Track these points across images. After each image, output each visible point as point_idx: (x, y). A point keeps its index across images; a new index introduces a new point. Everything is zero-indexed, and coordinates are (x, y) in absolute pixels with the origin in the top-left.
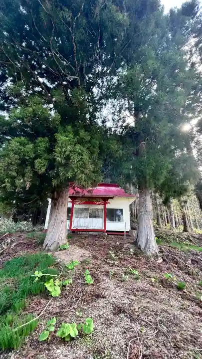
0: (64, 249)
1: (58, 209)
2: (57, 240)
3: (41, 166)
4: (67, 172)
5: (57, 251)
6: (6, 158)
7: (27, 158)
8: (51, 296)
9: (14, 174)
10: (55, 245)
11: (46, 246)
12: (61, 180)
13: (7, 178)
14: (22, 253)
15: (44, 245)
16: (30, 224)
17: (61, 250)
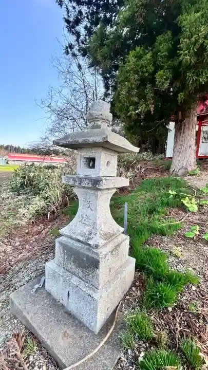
0: (194, 175)
1: (184, 132)
2: (184, 166)
3: (163, 79)
4: (198, 75)
5: (186, 176)
6: (126, 83)
7: (147, 75)
8: (189, 210)
9: (136, 99)
10: (183, 170)
11: (174, 171)
12: (189, 92)
13: (131, 105)
14: (152, 177)
15: (171, 170)
16: (151, 154)
17: (190, 175)
